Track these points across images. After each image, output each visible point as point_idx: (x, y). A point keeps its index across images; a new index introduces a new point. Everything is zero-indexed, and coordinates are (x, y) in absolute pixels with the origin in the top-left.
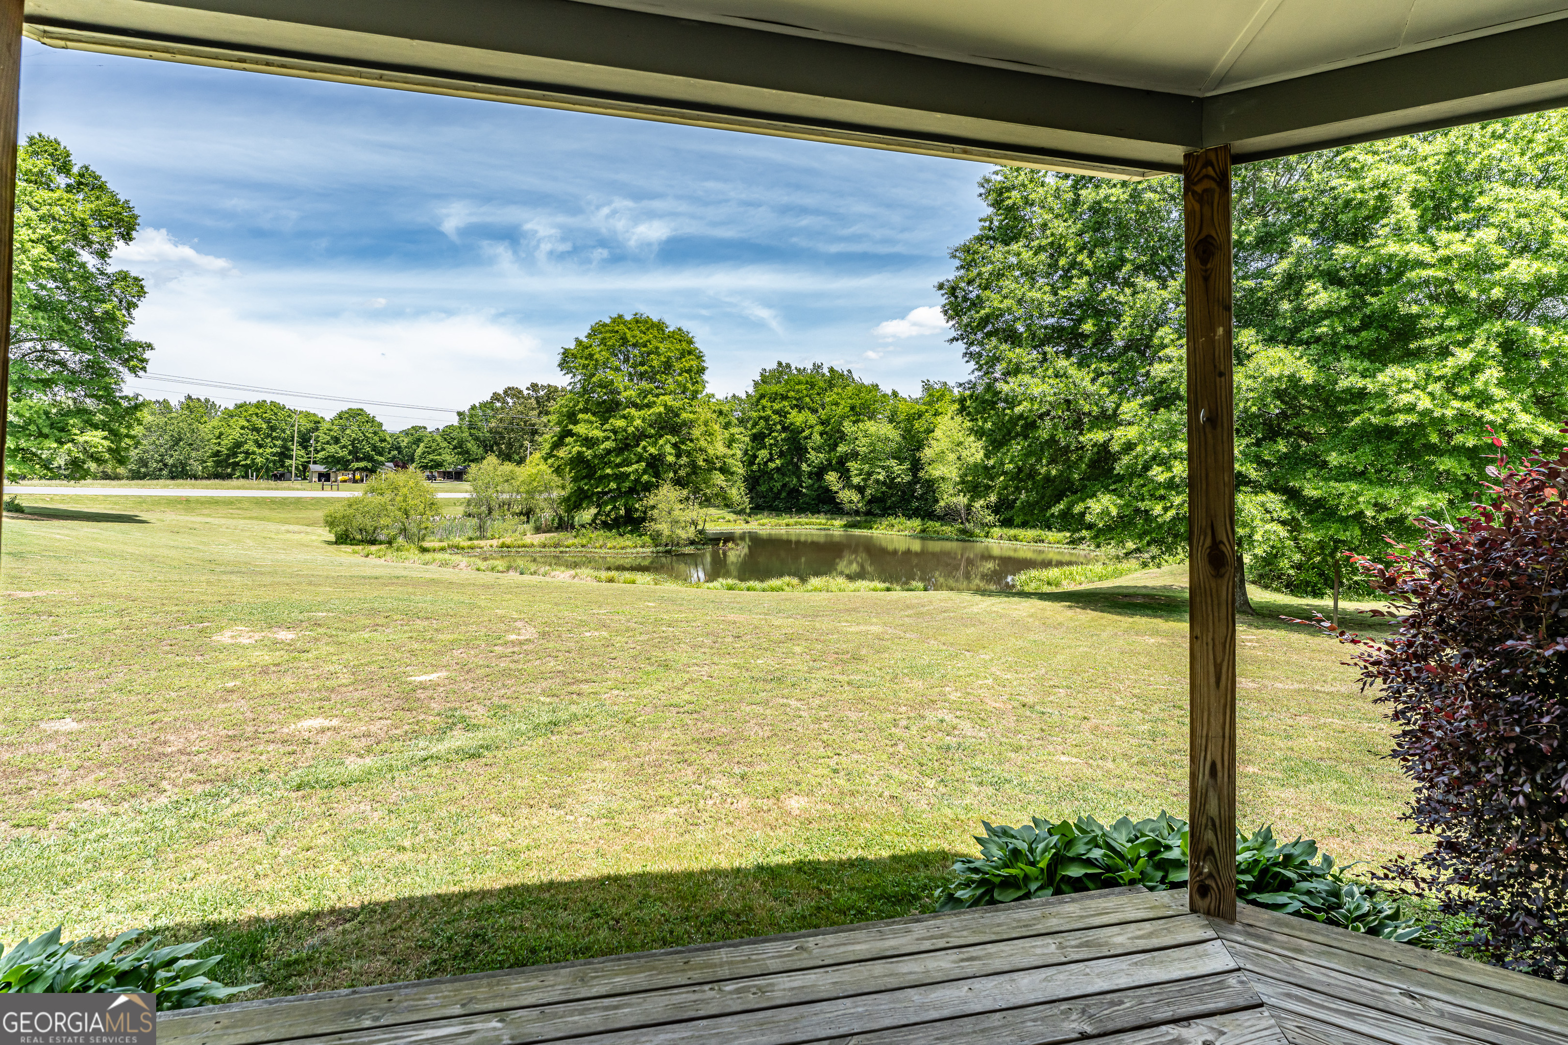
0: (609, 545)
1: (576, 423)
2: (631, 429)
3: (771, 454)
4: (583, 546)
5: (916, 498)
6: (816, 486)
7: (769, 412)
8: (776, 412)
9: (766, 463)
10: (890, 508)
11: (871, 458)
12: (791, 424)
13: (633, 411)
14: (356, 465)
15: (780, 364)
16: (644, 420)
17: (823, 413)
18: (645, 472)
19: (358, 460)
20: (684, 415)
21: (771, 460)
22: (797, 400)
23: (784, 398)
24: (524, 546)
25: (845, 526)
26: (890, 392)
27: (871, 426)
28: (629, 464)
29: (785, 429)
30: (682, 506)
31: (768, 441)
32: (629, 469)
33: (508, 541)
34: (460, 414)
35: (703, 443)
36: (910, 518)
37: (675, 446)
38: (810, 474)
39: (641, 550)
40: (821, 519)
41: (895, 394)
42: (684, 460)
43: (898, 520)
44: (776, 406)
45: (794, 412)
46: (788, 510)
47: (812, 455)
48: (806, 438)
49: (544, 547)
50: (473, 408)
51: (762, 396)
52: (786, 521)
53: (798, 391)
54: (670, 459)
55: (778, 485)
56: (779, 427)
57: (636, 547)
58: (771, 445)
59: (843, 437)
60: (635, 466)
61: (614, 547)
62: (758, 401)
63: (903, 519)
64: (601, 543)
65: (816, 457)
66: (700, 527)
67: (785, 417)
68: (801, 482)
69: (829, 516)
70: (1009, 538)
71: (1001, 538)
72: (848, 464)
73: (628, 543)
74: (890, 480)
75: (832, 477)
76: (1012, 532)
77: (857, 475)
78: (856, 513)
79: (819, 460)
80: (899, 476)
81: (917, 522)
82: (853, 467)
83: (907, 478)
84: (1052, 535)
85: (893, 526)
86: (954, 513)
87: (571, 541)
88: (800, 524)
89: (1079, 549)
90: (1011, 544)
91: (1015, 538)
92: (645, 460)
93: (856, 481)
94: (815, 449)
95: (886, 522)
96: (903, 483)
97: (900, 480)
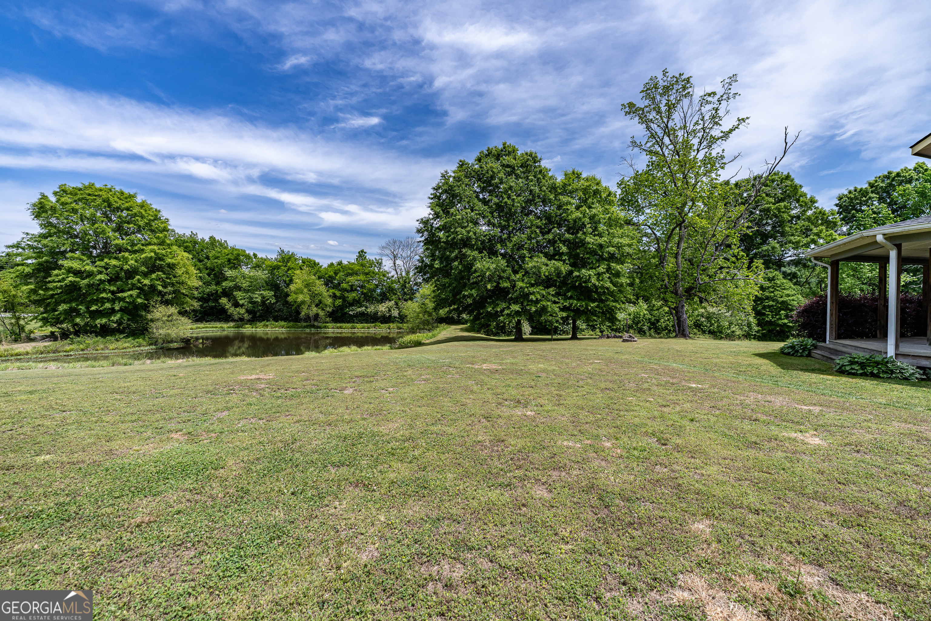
5: (276, 311)
6: (205, 305)
11: (250, 290)
17: (208, 263)
20: (168, 260)
25: (233, 327)
26: (251, 254)
36: (277, 321)
38: (200, 299)
42: (170, 288)
43: (269, 323)
47: (203, 287)
59: (226, 278)
60: (129, 293)
63: (274, 322)
65: (206, 289)
70: (338, 328)
71: (333, 328)
72: (235, 293)
73: (126, 345)
74: (263, 302)
75: (224, 301)
76: (339, 325)
77: (242, 299)
78: (241, 319)
79: (208, 290)
80: (268, 299)
81: (282, 323)
82: (239, 295)
83: (273, 301)
84: (359, 325)
85: (267, 326)
86: (307, 318)
87: (68, 348)
88: (199, 328)
89: (372, 330)
90: (339, 330)
91: (341, 327)
92: (138, 288)
93: (241, 302)
94: (204, 284)
95: (262, 324)
96: (270, 303)
97: (269, 301)
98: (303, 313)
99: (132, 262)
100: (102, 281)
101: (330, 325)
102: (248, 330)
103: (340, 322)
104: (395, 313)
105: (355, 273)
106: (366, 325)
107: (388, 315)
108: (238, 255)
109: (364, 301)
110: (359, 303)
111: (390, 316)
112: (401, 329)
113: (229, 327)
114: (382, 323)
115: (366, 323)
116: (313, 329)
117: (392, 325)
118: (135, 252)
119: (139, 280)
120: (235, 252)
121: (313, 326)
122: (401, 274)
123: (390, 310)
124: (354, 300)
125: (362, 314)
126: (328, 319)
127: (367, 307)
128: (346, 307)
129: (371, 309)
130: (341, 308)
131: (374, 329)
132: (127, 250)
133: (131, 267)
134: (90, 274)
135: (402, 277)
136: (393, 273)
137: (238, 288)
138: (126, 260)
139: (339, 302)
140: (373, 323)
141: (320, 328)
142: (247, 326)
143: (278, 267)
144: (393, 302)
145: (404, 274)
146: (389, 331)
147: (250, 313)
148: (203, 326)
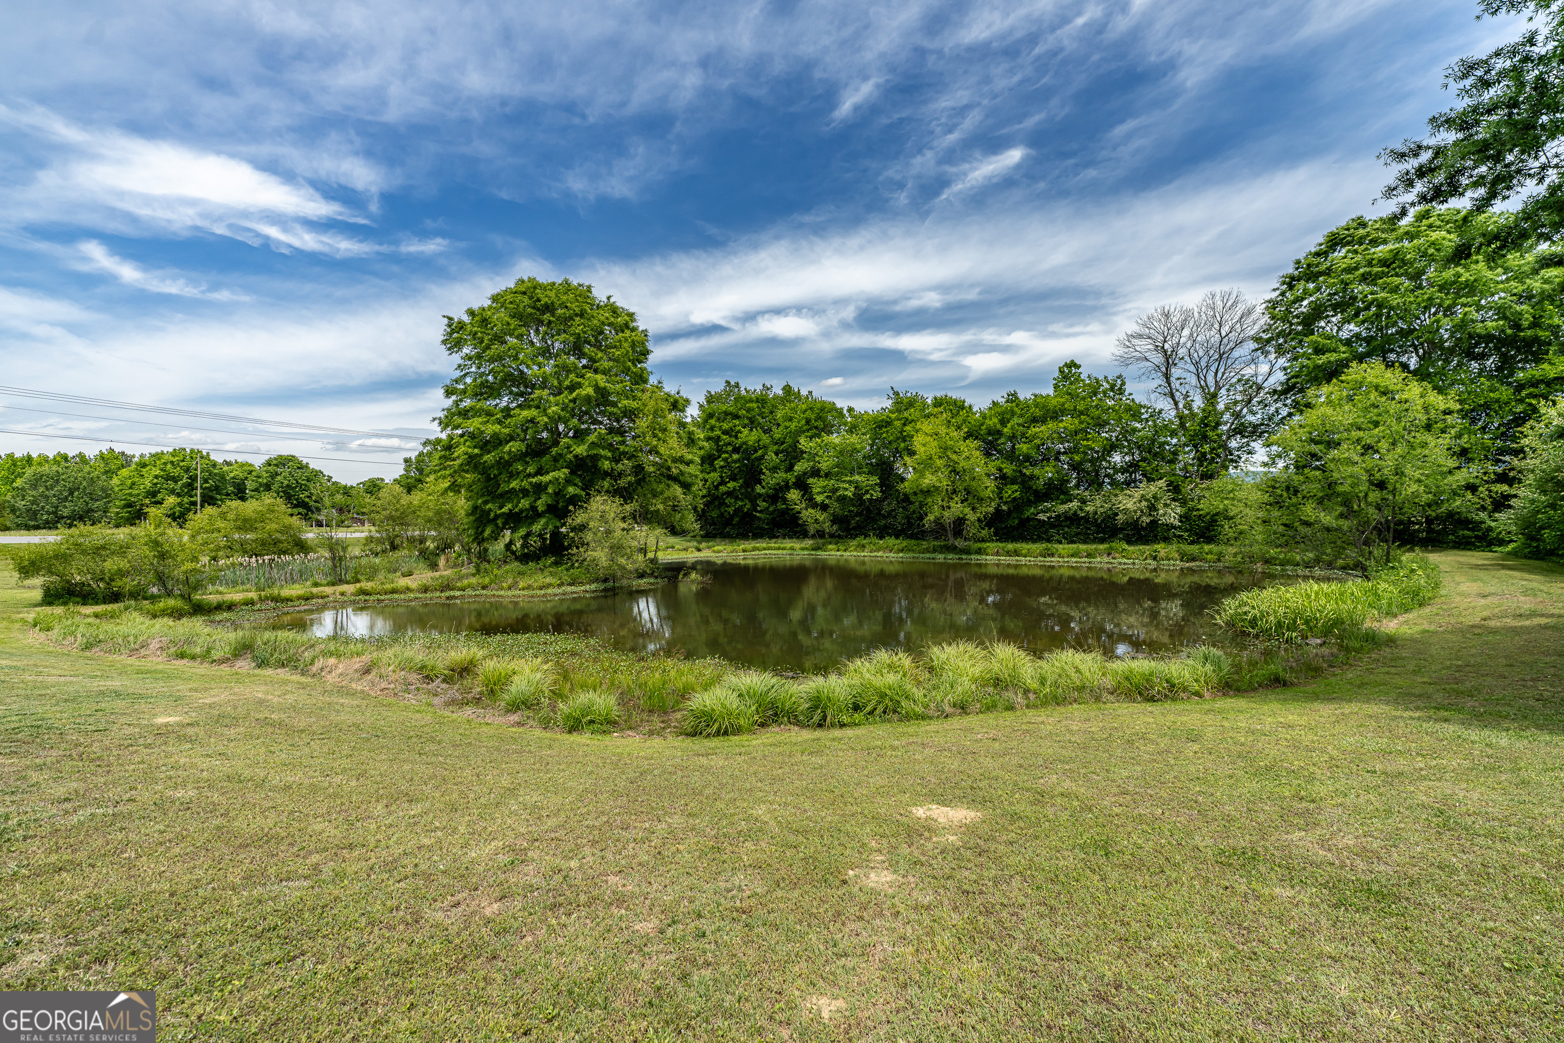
0: (521, 585)
3: (721, 477)
4: (484, 588)
5: (885, 516)
6: (774, 508)
7: (718, 433)
8: (725, 432)
9: (716, 487)
10: (854, 528)
11: (835, 474)
12: (743, 444)
15: (727, 385)
17: (777, 433)
21: (723, 483)
22: (748, 419)
23: (736, 417)
24: (394, 591)
25: (808, 548)
26: (844, 409)
29: (736, 450)
30: (625, 525)
31: (719, 463)
33: (367, 585)
36: (882, 537)
38: (765, 497)
39: (570, 589)
40: (788, 543)
41: (851, 410)
43: (868, 540)
44: (725, 426)
45: (746, 431)
46: (744, 536)
47: (768, 477)
48: (759, 458)
49: (425, 591)
51: (711, 416)
52: (742, 547)
53: (749, 410)
55: (731, 510)
56: (730, 448)
57: (562, 584)
58: (722, 467)
59: (801, 455)
61: (529, 587)
62: (705, 421)
63: (875, 540)
64: (510, 581)
65: (771, 480)
66: (650, 555)
67: (736, 437)
68: (755, 506)
69: (787, 539)
70: (1008, 554)
71: (997, 554)
72: (810, 481)
74: (858, 496)
75: (794, 497)
76: (1010, 546)
77: (820, 493)
78: (820, 534)
79: (774, 481)
80: (867, 492)
81: (891, 541)
82: (816, 485)
83: (877, 494)
84: (1064, 548)
85: (864, 546)
86: (939, 529)
88: (758, 549)
89: (1101, 562)
90: (1012, 560)
91: (1016, 553)
93: (819, 499)
94: (769, 470)
95: (855, 542)
96: (870, 500)
97: (868, 496)
98: (931, 517)
101: (992, 546)
102: (833, 554)
103: (1014, 539)
104: (1171, 514)
105: (1055, 415)
106: (1083, 547)
107: (1146, 520)
108: (822, 409)
109: (1077, 486)
110: (1065, 493)
111: (1154, 523)
112: (1193, 559)
113: (802, 549)
114: (1129, 542)
115: (1085, 542)
116: (950, 556)
117: (1161, 548)
120: (819, 405)
121: (953, 549)
122: (1188, 406)
123: (1152, 508)
124: (1050, 484)
125: (1073, 519)
126: (984, 533)
127: (1084, 502)
128: (1030, 503)
129: (1096, 505)
130: (1017, 506)
131: (1106, 559)
135: (1193, 415)
136: (1164, 404)
137: (816, 473)
139: (1012, 491)
140: (1102, 541)
141: (968, 552)
142: (830, 547)
143: (888, 423)
144: (1162, 483)
145: (1198, 403)
146: (1154, 564)
147: (835, 520)
148: (764, 545)
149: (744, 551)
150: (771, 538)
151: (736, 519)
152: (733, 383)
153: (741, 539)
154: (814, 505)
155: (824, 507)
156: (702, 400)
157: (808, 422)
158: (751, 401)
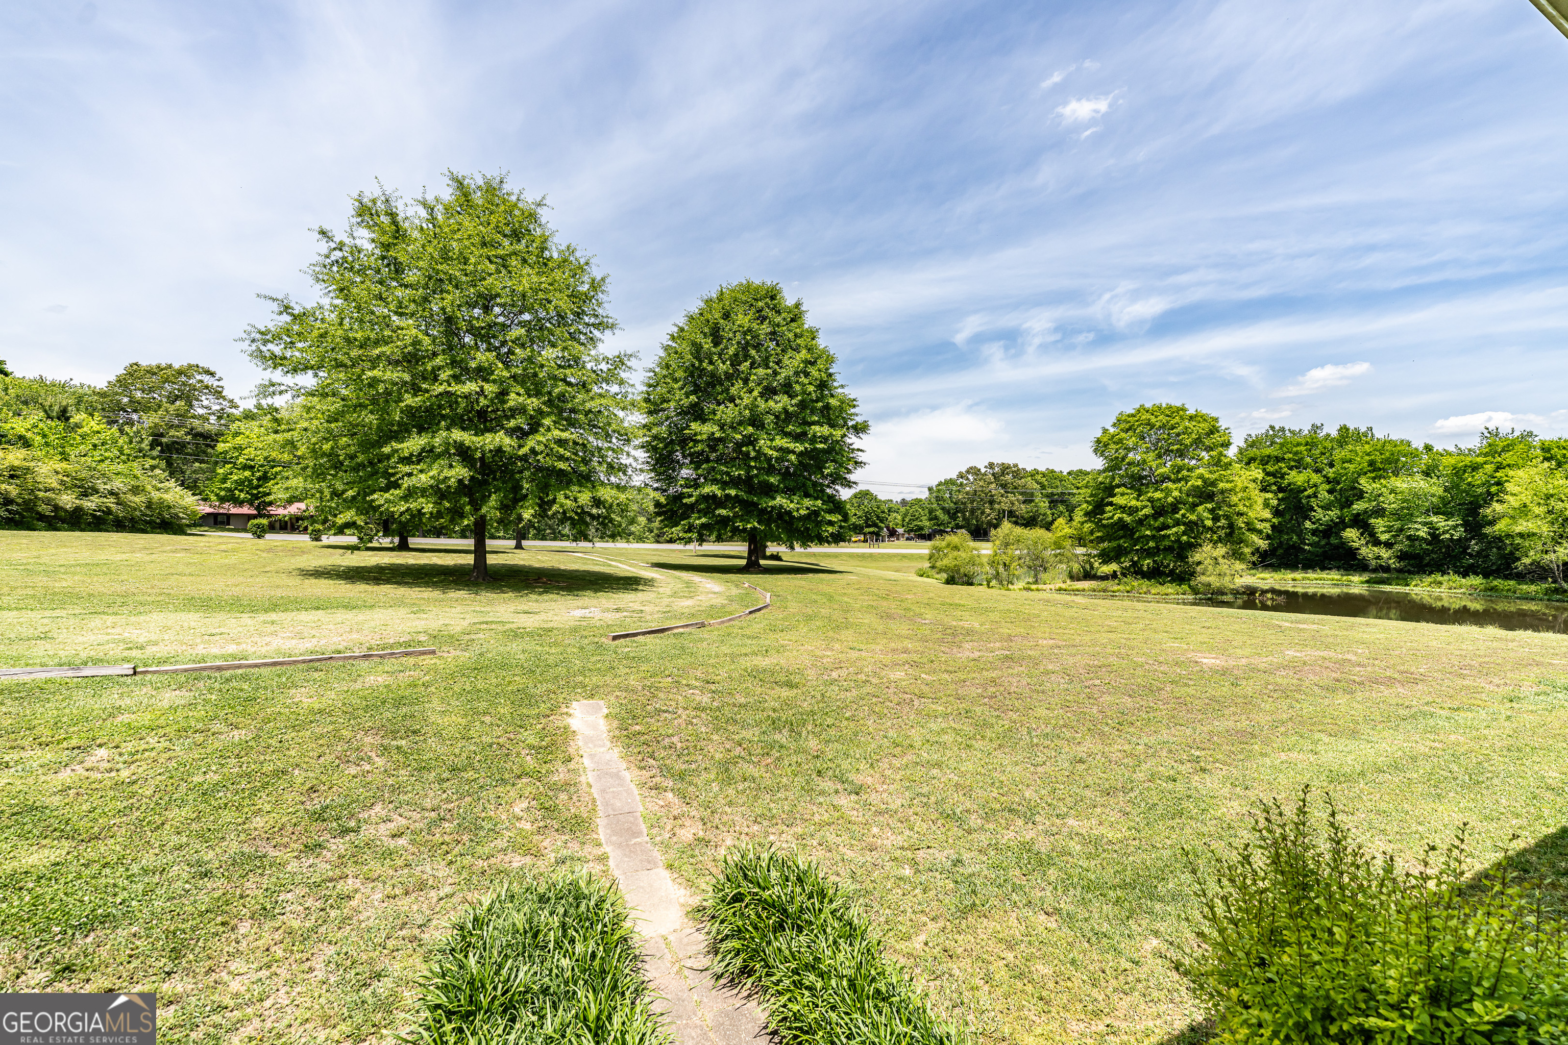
1: (1114, 496)
2: (1170, 500)
5: (1471, 555)
6: (1323, 543)
8: (1269, 474)
10: (1427, 565)
11: (1404, 515)
12: (1289, 485)
13: (1170, 485)
14: (867, 530)
15: (1272, 428)
16: (1180, 492)
17: (1331, 472)
18: (1184, 533)
19: (868, 526)
20: (1221, 485)
22: (1295, 461)
23: (1280, 460)
25: (1367, 582)
26: (1421, 447)
27: (1401, 483)
28: (1168, 527)
29: (1281, 489)
32: (1169, 532)
34: (930, 489)
35: (1241, 508)
36: (1465, 575)
37: (1212, 511)
38: (1314, 532)
40: (1334, 575)
41: (1428, 448)
42: (1223, 522)
43: (1446, 577)
44: (1270, 469)
45: (1293, 473)
46: (1287, 566)
47: (1319, 514)
48: (1309, 497)
50: (940, 484)
52: (1290, 576)
53: (1296, 453)
54: (1209, 523)
56: (1274, 488)
59: (1360, 495)
60: (1175, 530)
63: (1456, 578)
65: (1324, 516)
67: (1282, 478)
68: (1303, 539)
69: (1342, 572)
72: (1372, 521)
73: (1170, 590)
74: (1433, 538)
75: (1351, 534)
77: (1384, 532)
78: (1384, 569)
79: (1327, 518)
80: (1445, 532)
81: (1477, 580)
82: (1379, 524)
83: (1459, 535)
87: (1116, 588)
92: (1184, 524)
93: (1384, 537)
94: (1322, 507)
95: (1429, 579)
96: (1451, 540)
97: (1448, 536)
98: (1527, 560)
99: (1176, 494)
100: (1147, 516)
102: (1399, 589)
108: (1396, 452)
113: (1359, 582)
118: (1179, 480)
119: (1183, 516)
132: (1169, 479)
133: (1175, 498)
134: (1137, 510)
137: (1379, 512)
138: (1168, 492)
142: (1395, 582)
143: (1476, 466)
147: (1402, 556)
148: (1315, 576)
149: (1294, 580)
150: (1323, 569)
151: (1280, 551)
152: (1277, 428)
153: (1286, 569)
154: (1377, 543)
155: (1388, 545)
156: (1242, 444)
157: (1372, 463)
158: (1298, 444)
